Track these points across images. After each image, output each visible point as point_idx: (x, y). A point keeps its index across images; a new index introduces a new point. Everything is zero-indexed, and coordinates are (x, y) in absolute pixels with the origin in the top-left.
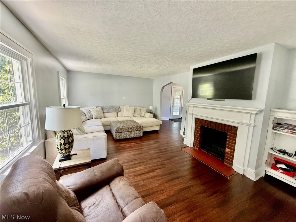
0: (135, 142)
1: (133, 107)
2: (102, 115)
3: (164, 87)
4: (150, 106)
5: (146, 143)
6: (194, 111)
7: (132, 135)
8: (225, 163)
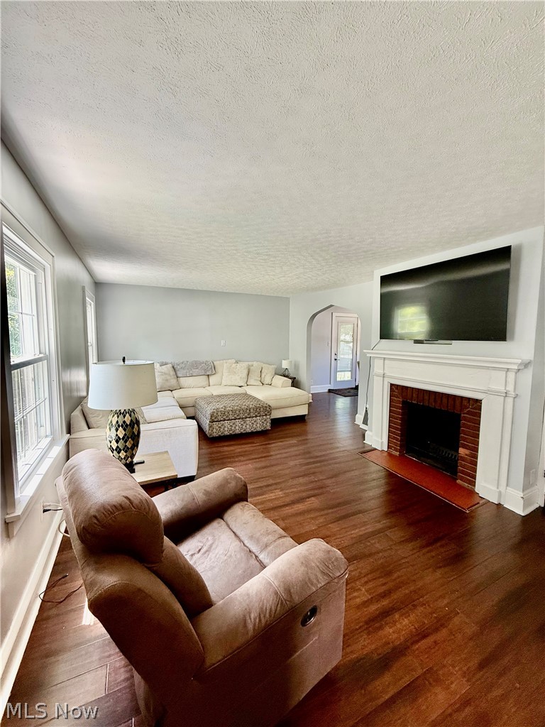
0: (254, 443)
1: (245, 364)
2: (173, 382)
3: (314, 316)
4: (283, 361)
5: (280, 443)
6: (386, 368)
7: (248, 426)
8: (459, 481)
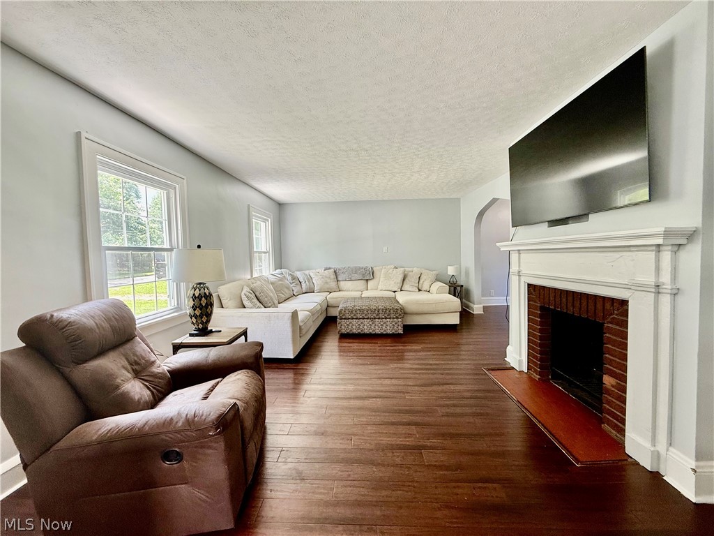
1: (401, 270)
4: (449, 267)
7: (377, 327)
8: (605, 427)
